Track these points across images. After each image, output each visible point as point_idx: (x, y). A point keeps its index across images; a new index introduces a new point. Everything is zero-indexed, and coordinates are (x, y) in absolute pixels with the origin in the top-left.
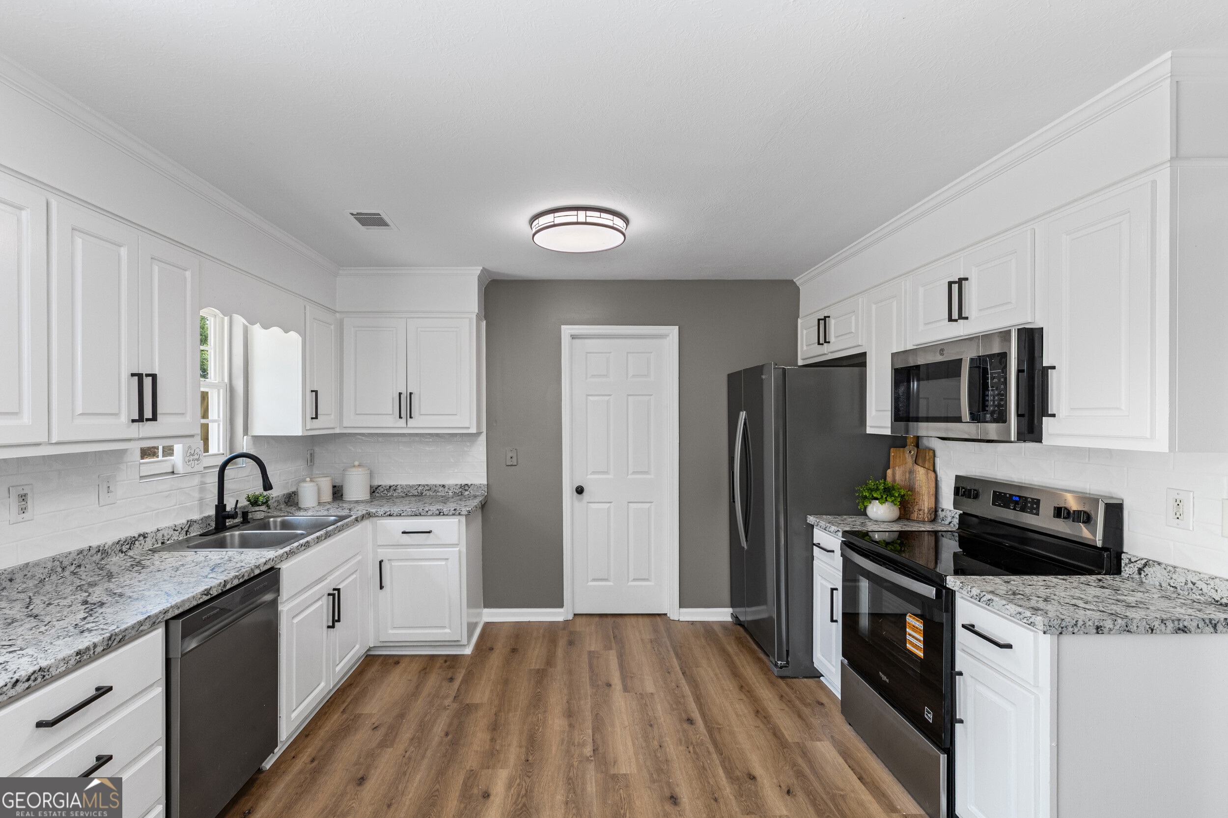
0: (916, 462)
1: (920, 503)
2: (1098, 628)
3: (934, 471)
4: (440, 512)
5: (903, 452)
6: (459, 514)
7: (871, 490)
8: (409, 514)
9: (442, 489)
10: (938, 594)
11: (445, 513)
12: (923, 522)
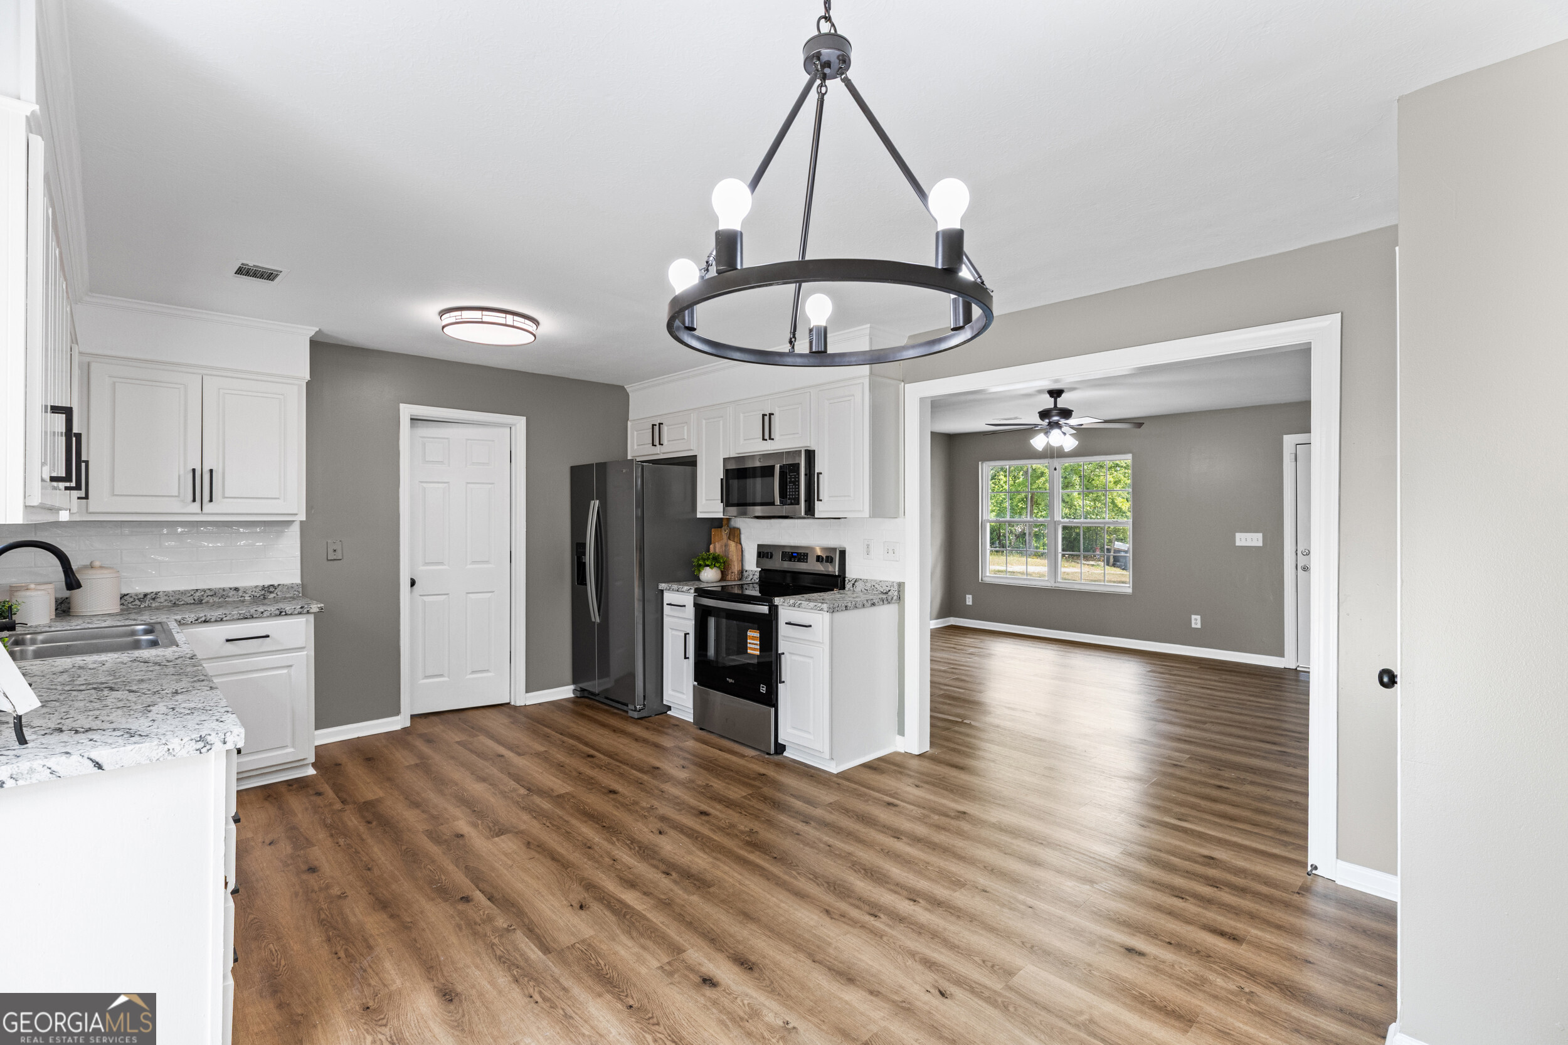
0: (729, 538)
1: (733, 567)
2: (846, 606)
3: (740, 544)
4: (281, 612)
5: (721, 531)
6: (308, 612)
7: (704, 560)
8: (235, 617)
9: (232, 593)
10: (770, 610)
11: (287, 612)
12: (735, 580)
